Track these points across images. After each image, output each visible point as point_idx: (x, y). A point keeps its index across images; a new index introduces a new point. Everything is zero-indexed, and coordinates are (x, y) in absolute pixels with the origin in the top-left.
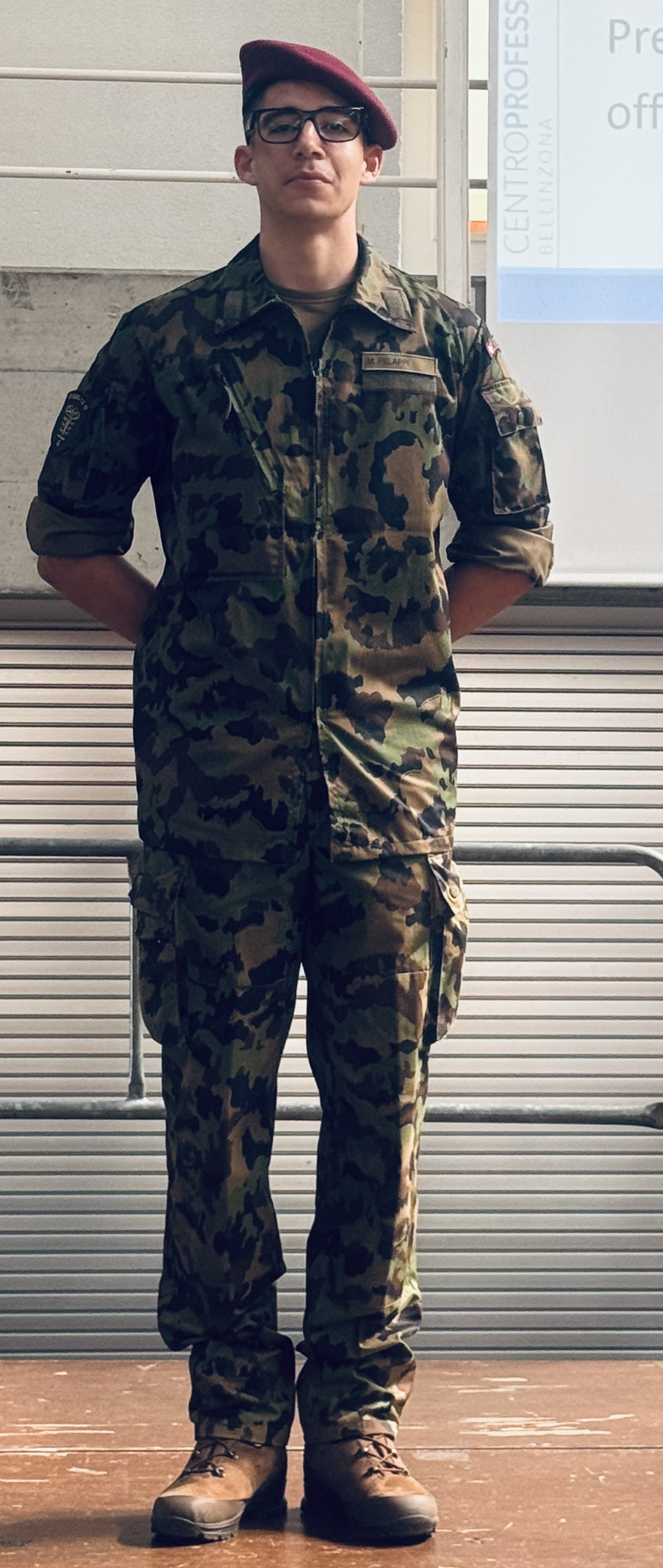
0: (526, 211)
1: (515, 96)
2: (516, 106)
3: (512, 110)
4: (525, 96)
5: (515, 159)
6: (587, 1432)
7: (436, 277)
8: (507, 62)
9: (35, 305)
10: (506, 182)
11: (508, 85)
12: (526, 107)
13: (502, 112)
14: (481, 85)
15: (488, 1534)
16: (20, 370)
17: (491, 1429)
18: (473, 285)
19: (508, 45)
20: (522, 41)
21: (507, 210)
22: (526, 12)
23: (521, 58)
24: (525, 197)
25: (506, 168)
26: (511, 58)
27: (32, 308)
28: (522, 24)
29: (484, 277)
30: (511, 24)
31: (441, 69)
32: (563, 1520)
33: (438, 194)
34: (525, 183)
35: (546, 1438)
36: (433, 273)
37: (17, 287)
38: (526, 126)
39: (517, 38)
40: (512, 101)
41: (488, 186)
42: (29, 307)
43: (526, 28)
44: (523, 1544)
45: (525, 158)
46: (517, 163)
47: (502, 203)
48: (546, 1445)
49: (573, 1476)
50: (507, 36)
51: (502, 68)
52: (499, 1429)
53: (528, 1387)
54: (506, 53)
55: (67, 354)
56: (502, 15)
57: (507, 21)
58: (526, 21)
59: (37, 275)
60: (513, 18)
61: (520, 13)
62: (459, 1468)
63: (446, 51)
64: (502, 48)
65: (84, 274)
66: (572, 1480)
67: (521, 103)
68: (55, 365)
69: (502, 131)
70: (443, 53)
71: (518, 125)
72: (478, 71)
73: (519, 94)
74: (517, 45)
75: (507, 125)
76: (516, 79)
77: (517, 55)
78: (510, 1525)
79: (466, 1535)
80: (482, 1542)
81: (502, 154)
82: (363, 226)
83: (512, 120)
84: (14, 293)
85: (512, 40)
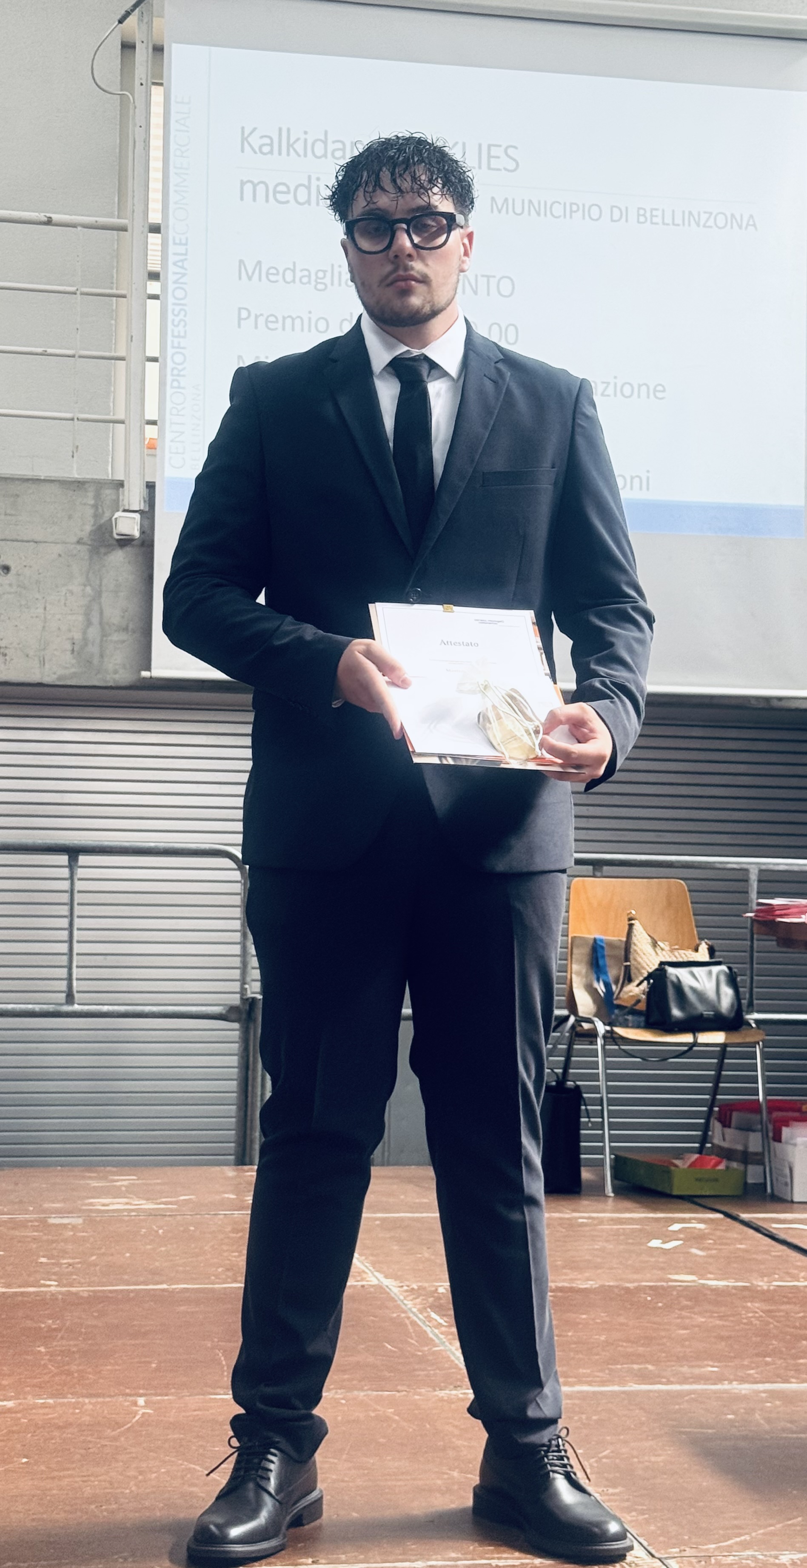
0: (183, 442)
1: (176, 368)
2: (178, 375)
3: (175, 378)
4: (184, 369)
5: (177, 409)
6: (162, 1206)
7: (123, 481)
8: (173, 347)
10: (171, 423)
11: (173, 360)
12: (183, 376)
13: (169, 378)
14: (155, 360)
15: (78, 1263)
17: (104, 1205)
18: (147, 487)
19: (173, 336)
20: (182, 334)
21: (172, 441)
22: (185, 316)
23: (182, 345)
24: (183, 433)
25: (171, 414)
26: (176, 345)
28: (182, 323)
29: (154, 482)
30: (176, 323)
31: (128, 349)
32: (128, 1255)
33: (126, 427)
34: (183, 424)
35: (133, 1210)
36: (122, 478)
38: (184, 388)
39: (179, 332)
40: (175, 372)
41: (158, 423)
43: (184, 326)
44: (98, 1268)
45: (183, 408)
46: (178, 411)
47: (168, 436)
48: (133, 1214)
49: (144, 1230)
50: (173, 331)
51: (170, 351)
52: (107, 1205)
53: (137, 1182)
54: (173, 342)
56: (170, 317)
57: (173, 320)
58: (184, 321)
60: (177, 319)
61: (181, 316)
62: (74, 1228)
63: (132, 337)
64: (170, 338)
66: (142, 1233)
67: (182, 373)
69: (169, 391)
70: (130, 338)
71: (179, 387)
72: (152, 350)
73: (180, 367)
74: (179, 336)
75: (172, 387)
76: (178, 358)
77: (179, 343)
78: (94, 1258)
79: (65, 1264)
80: (73, 1267)
81: (169, 405)
82: (77, 447)
83: (175, 384)
85: (176, 334)
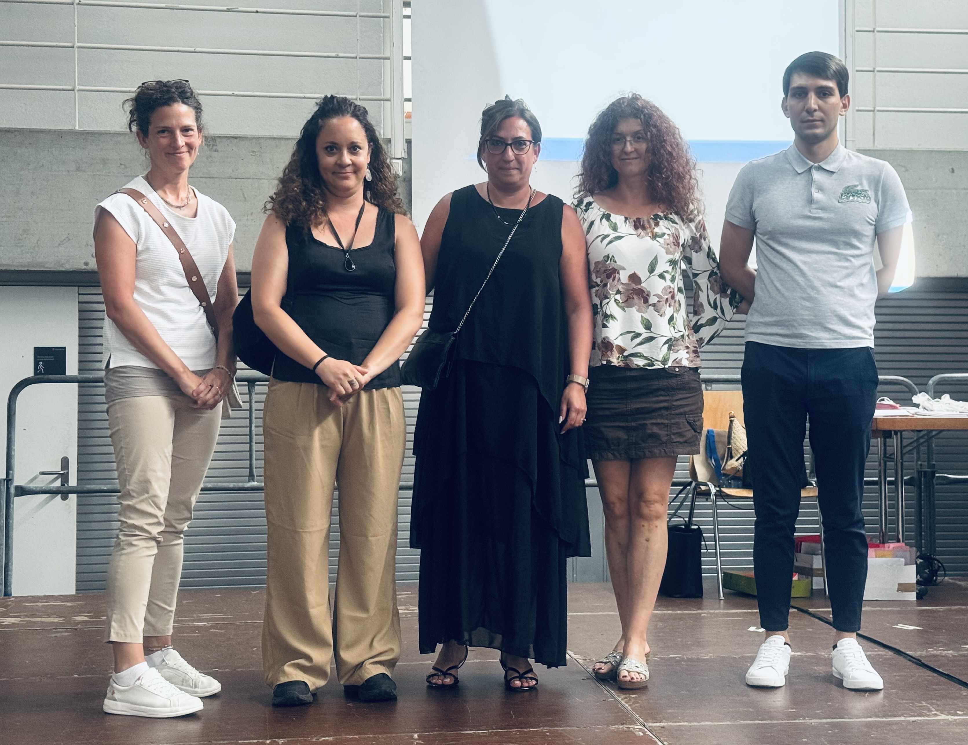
7: (391, 139)
9: (220, 150)
14: (408, 58)
16: (213, 178)
18: (406, 142)
27: (218, 151)
29: (411, 139)
31: (392, 52)
33: (391, 104)
36: (390, 137)
37: (211, 143)
41: (412, 101)
42: (216, 151)
55: (233, 171)
59: (219, 137)
65: (240, 137)
68: (228, 175)
70: (393, 44)
72: (407, 52)
84: (210, 145)
